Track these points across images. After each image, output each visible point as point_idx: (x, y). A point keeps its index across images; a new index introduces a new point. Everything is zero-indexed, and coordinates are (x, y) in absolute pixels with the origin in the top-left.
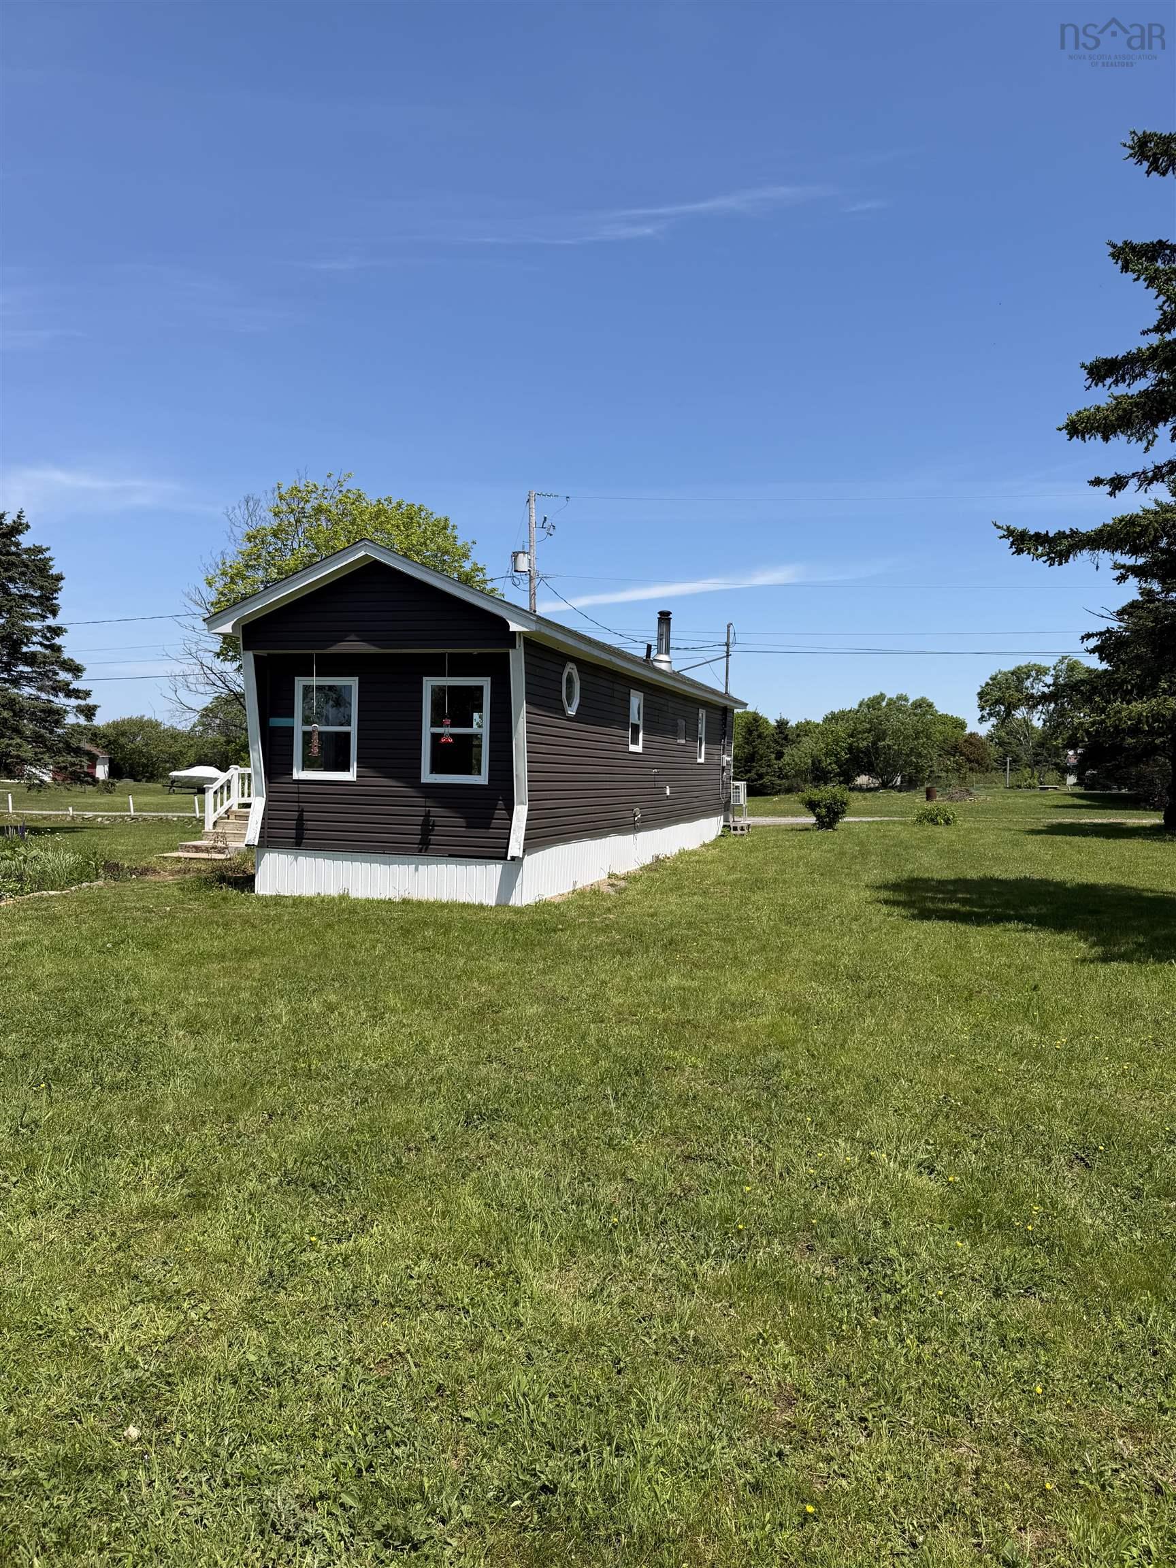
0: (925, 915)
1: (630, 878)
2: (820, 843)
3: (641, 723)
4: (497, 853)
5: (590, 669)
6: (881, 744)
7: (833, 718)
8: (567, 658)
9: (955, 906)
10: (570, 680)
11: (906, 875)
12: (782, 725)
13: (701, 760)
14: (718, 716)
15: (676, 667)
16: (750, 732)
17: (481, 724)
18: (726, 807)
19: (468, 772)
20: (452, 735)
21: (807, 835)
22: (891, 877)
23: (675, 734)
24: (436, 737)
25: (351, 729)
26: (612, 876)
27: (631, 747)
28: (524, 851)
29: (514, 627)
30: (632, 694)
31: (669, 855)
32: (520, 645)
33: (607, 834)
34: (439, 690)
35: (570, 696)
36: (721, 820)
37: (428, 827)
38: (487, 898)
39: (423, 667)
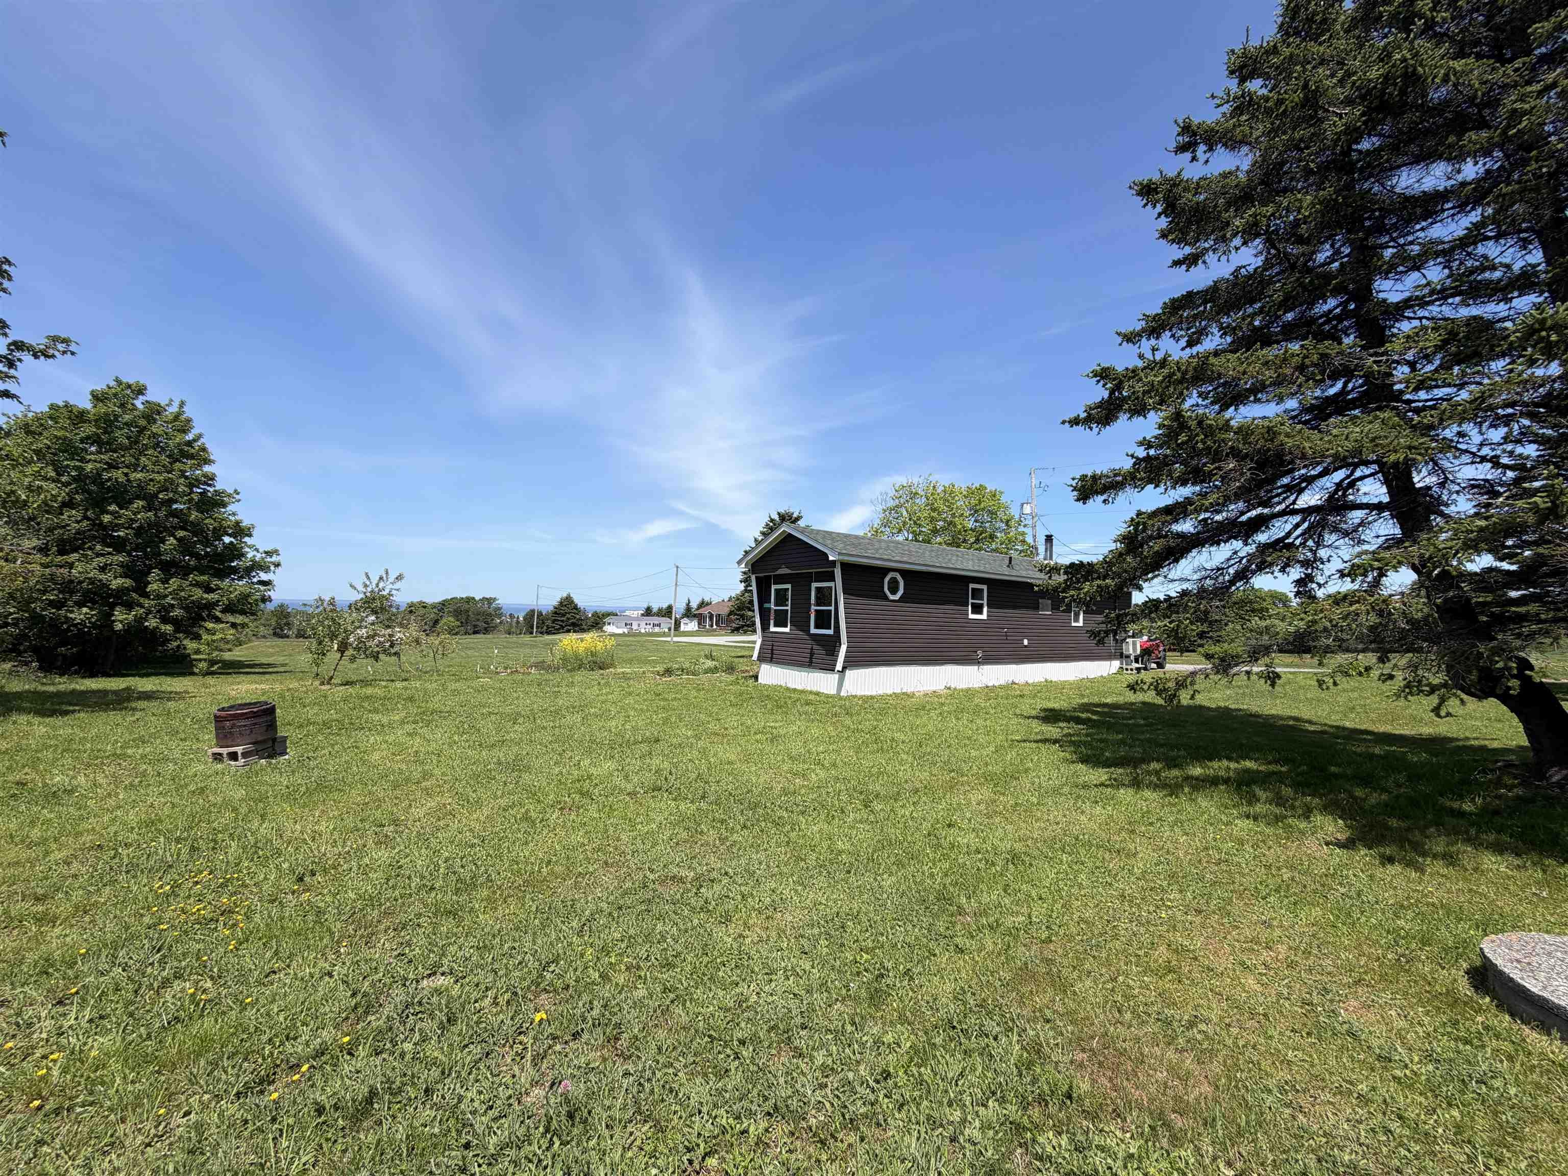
3: (984, 602)
4: (833, 668)
5: (915, 574)
8: (890, 570)
10: (893, 581)
13: (1078, 624)
17: (831, 605)
18: (1121, 656)
19: (826, 628)
20: (821, 610)
24: (816, 611)
25: (789, 608)
26: (949, 688)
27: (972, 616)
28: (844, 668)
29: (831, 558)
30: (972, 586)
31: (1030, 681)
32: (838, 566)
33: (942, 664)
34: (818, 589)
35: (894, 589)
36: (1116, 664)
37: (812, 654)
38: (833, 691)
39: (809, 578)
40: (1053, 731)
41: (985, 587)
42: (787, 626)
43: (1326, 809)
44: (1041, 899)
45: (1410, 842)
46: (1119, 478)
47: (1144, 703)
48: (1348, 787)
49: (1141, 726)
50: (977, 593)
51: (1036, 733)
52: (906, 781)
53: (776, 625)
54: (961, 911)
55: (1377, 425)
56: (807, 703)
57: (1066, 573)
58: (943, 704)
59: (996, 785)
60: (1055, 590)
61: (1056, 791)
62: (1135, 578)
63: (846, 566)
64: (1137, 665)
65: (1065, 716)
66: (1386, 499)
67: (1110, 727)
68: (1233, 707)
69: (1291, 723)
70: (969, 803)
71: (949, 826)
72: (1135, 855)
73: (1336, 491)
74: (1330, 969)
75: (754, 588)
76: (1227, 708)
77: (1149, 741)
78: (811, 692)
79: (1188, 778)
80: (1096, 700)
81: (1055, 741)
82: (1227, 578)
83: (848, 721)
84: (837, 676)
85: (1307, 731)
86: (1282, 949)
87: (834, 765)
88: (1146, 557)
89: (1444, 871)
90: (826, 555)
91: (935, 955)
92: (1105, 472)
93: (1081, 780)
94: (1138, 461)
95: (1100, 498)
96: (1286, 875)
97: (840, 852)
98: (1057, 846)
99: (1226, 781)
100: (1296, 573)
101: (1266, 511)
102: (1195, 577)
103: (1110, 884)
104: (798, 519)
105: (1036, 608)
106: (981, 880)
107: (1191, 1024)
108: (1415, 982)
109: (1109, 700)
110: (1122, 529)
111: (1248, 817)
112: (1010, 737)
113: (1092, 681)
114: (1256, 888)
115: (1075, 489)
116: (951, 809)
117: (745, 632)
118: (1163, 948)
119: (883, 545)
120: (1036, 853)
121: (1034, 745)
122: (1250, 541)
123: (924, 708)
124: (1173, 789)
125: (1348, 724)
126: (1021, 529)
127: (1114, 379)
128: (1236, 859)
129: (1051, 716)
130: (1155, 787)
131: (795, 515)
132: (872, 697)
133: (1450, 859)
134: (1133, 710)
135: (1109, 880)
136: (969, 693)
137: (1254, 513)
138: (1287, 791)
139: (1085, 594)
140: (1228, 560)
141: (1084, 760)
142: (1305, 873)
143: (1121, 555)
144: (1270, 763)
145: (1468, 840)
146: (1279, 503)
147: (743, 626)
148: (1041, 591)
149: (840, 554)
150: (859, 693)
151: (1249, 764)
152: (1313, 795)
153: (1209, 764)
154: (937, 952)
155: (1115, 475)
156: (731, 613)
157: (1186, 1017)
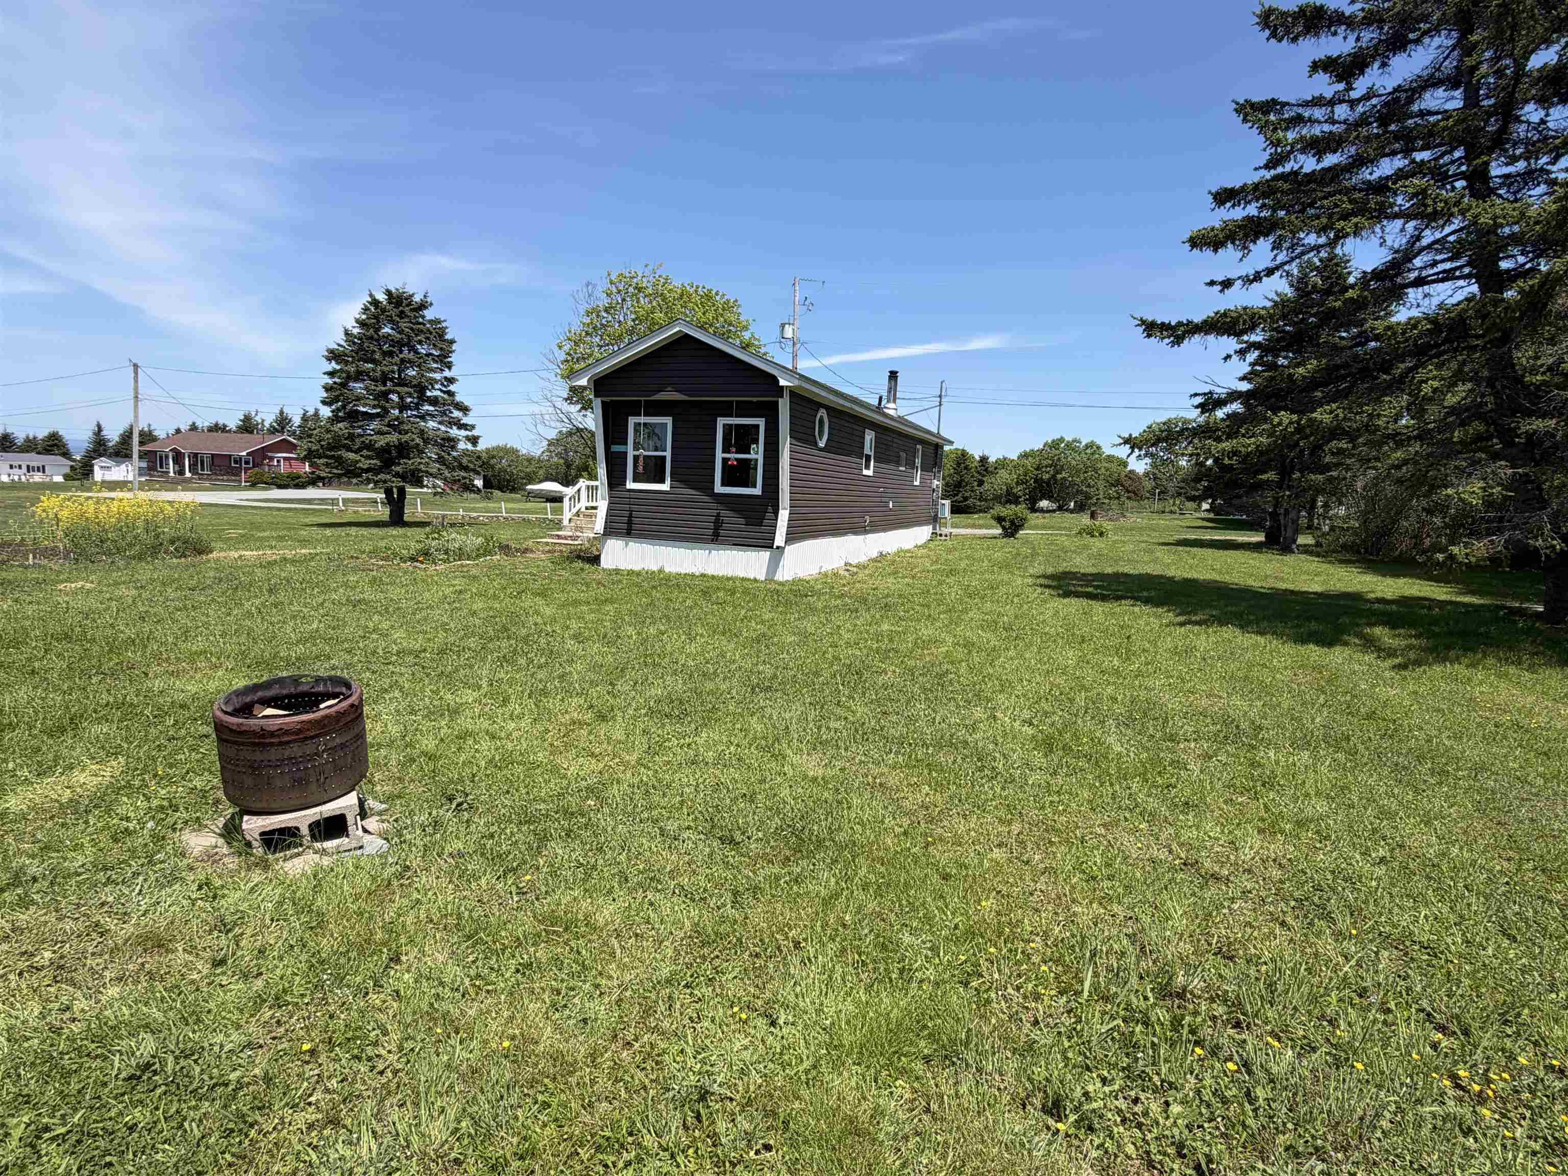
0: (1067, 594)
1: (861, 567)
2: (1002, 547)
3: (872, 454)
4: (767, 543)
5: (835, 413)
6: (1059, 476)
7: (1025, 455)
8: (820, 405)
9: (1090, 589)
10: (821, 422)
11: (1061, 570)
12: (984, 459)
13: (917, 483)
14: (931, 450)
15: (901, 412)
16: (959, 464)
17: (757, 453)
18: (935, 520)
19: (747, 486)
20: (736, 459)
21: (994, 541)
22: (1050, 570)
23: (898, 463)
24: (725, 461)
25: (668, 454)
26: (849, 565)
27: (864, 472)
28: (784, 543)
29: (780, 383)
30: (866, 432)
31: (890, 552)
32: (787, 396)
33: (844, 534)
34: (730, 428)
35: (821, 433)
36: (930, 529)
37: (719, 522)
38: (760, 573)
39: (714, 410)
41: (873, 435)
42: (662, 481)
53: (639, 480)
84: (773, 554)
90: (775, 379)
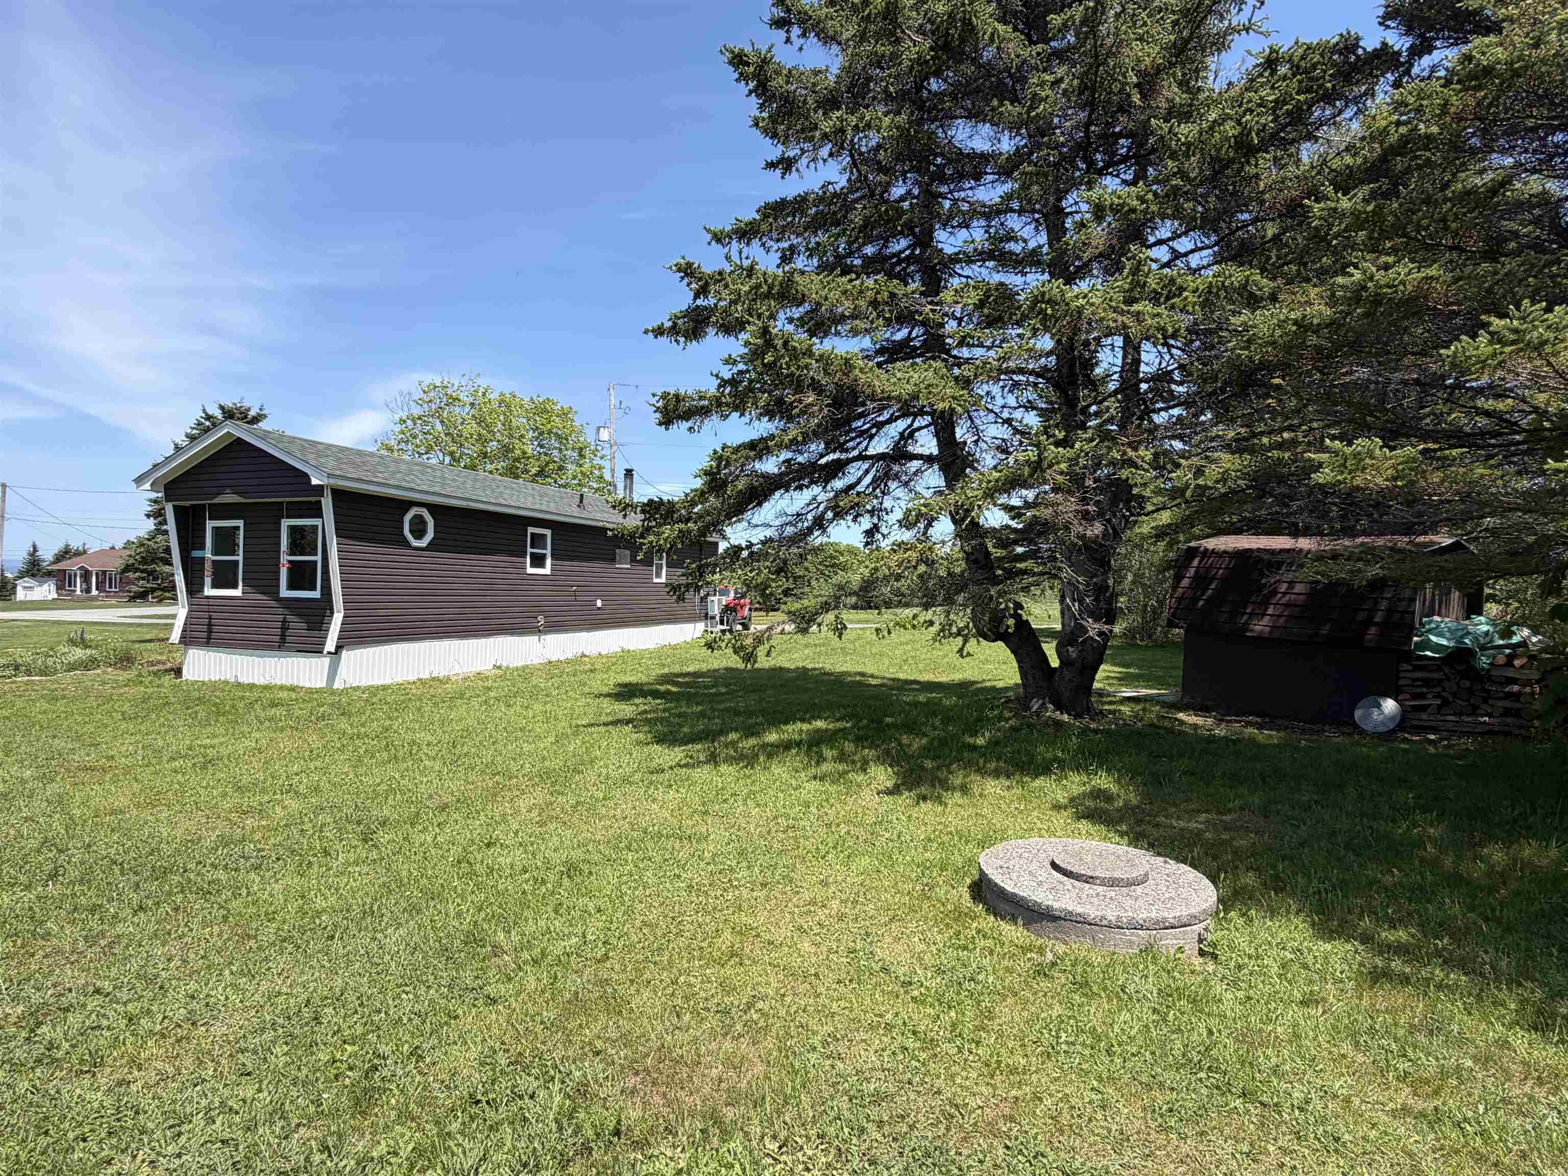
3: (547, 552)
4: (320, 648)
5: (452, 511)
8: (413, 504)
10: (417, 520)
13: (660, 580)
17: (316, 554)
18: (706, 617)
19: (308, 589)
20: (300, 562)
24: (289, 563)
25: (240, 558)
26: (499, 668)
27: (530, 570)
28: (339, 648)
29: (315, 481)
30: (531, 530)
31: (604, 653)
32: (328, 494)
33: (490, 635)
34: (293, 529)
35: (419, 533)
36: (701, 626)
37: (284, 628)
38: (320, 682)
39: (278, 512)
40: (626, 709)
41: (548, 532)
42: (235, 586)
43: (878, 760)
44: (599, 911)
45: (940, 781)
46: (706, 403)
47: (727, 669)
48: (897, 736)
49: (722, 694)
50: (538, 540)
51: (607, 715)
52: (431, 797)
53: (215, 586)
54: (498, 949)
55: (930, 374)
56: (274, 705)
57: (643, 512)
58: (489, 689)
59: (553, 784)
60: (632, 535)
61: (626, 780)
62: (718, 523)
63: (339, 495)
64: (723, 627)
65: (641, 690)
66: (935, 451)
67: (690, 698)
68: (810, 666)
69: (858, 678)
70: (517, 812)
71: (488, 845)
72: (706, 838)
73: (900, 440)
74: (872, 912)
75: (171, 526)
76: (804, 668)
77: (728, 710)
78: (282, 688)
79: (765, 746)
80: (676, 669)
81: (628, 722)
82: (806, 524)
83: (343, 724)
84: (327, 661)
85: (870, 685)
86: (835, 904)
87: (317, 790)
88: (729, 497)
89: (960, 801)
90: (306, 476)
91: (456, 1017)
92: (689, 392)
93: (654, 764)
94: (724, 383)
95: (685, 425)
96: (843, 829)
97: (319, 914)
98: (622, 845)
99: (798, 744)
100: (866, 523)
101: (843, 456)
102: (777, 523)
103: (679, 877)
104: (256, 420)
105: (613, 560)
106: (525, 905)
107: (750, 1005)
108: (934, 906)
109: (691, 669)
110: (705, 462)
111: (815, 778)
112: (574, 723)
113: (674, 648)
114: (817, 848)
115: (658, 410)
116: (492, 823)
117: (160, 601)
118: (727, 935)
119: (403, 467)
120: (596, 857)
121: (602, 729)
122: (829, 488)
123: (462, 695)
124: (748, 759)
125: (902, 676)
126: (597, 461)
127: (700, 279)
128: (802, 823)
129: (626, 692)
130: (729, 760)
131: (252, 413)
132: (384, 688)
133: (964, 789)
134: (715, 677)
135: (677, 871)
136: (526, 673)
137: (832, 457)
138: (849, 747)
139: (665, 540)
140: (808, 505)
141: (660, 740)
142: (861, 825)
143: (703, 493)
144: (838, 720)
145: (979, 771)
146: (854, 448)
147: (153, 590)
148: (615, 536)
149: (330, 476)
150: (364, 683)
151: (820, 724)
152: (870, 748)
153: (784, 727)
154: (460, 1012)
155: (701, 398)
156: (127, 568)
157: (744, 1001)
